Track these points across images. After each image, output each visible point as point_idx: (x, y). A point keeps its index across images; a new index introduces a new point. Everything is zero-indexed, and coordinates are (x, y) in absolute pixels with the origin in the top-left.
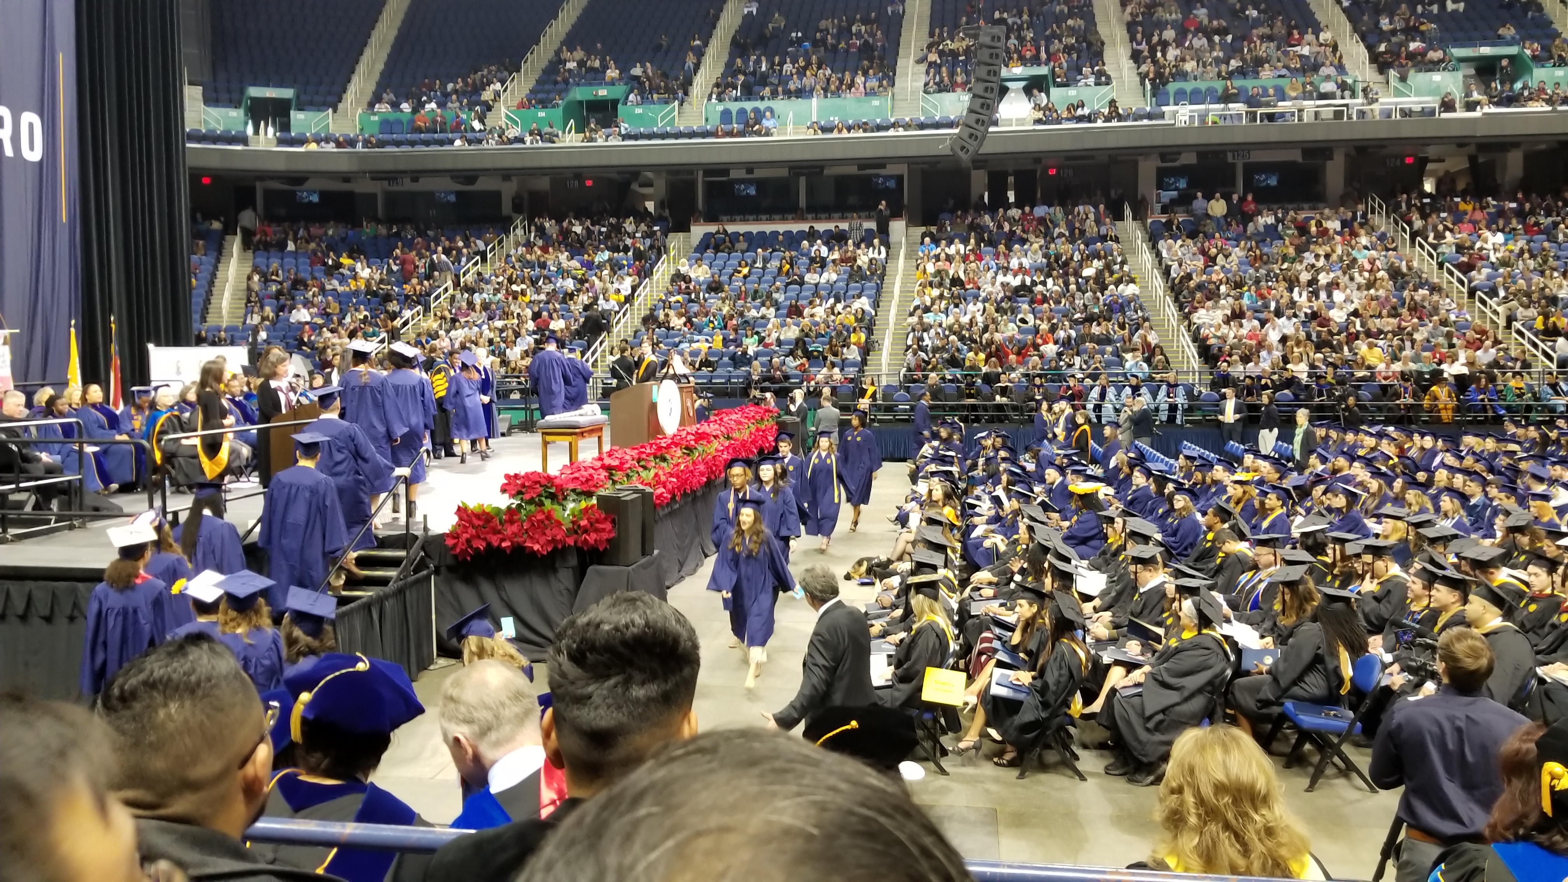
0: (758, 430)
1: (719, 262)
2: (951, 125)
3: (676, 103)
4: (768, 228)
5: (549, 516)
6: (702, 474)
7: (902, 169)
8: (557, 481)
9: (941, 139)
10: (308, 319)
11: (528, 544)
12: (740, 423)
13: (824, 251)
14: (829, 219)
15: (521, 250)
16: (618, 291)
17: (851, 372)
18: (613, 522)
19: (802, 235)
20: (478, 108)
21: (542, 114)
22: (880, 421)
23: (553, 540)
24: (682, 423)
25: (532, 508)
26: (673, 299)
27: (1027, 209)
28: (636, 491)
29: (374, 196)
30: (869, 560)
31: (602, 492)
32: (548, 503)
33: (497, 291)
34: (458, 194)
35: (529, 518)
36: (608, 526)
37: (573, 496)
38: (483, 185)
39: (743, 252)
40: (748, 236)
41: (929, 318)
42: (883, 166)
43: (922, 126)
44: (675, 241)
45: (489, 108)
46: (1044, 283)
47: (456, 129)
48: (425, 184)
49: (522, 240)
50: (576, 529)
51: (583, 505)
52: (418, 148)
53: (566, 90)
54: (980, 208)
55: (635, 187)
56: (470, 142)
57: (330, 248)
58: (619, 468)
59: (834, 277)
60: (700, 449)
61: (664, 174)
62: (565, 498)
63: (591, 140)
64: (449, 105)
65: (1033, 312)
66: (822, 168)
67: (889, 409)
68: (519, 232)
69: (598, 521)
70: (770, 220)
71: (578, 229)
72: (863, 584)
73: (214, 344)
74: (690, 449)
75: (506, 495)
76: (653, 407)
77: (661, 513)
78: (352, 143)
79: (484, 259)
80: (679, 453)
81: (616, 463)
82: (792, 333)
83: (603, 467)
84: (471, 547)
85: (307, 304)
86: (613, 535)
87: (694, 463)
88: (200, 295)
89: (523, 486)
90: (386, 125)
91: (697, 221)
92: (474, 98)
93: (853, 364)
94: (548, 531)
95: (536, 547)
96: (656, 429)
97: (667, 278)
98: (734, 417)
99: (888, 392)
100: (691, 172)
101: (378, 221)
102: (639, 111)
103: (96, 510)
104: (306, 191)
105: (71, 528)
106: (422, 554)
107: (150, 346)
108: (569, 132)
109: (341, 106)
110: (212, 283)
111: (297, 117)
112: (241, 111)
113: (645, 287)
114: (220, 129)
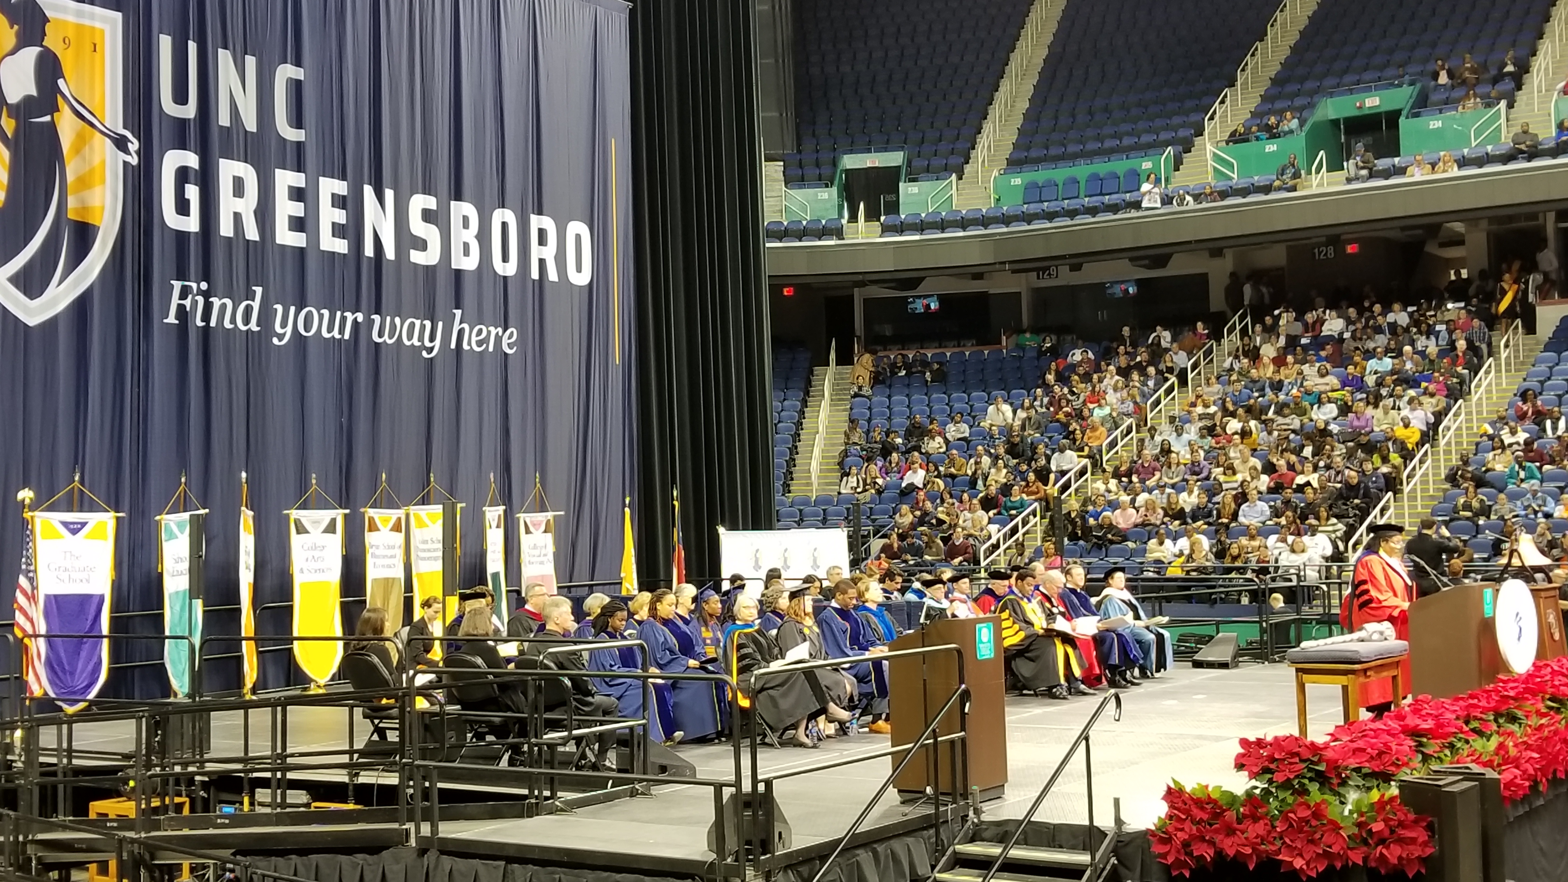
3: (1502, 104)
15: (1242, 362)
29: (1017, 296)
34: (1140, 283)
38: (1178, 267)
45: (1187, 147)
48: (1091, 274)
52: (1079, 220)
53: (1311, 106)
55: (1431, 248)
61: (1484, 224)
78: (984, 221)
79: (1183, 380)
88: (782, 454)
89: (1271, 758)
90: (1033, 192)
97: (1497, 397)
100: (1534, 216)
102: (1436, 122)
103: (663, 769)
104: (919, 297)
105: (633, 794)
106: (1114, 860)
107: (721, 530)
108: (1318, 171)
109: (968, 168)
110: (796, 437)
111: (908, 191)
112: (834, 190)
113: (1456, 415)
114: (806, 219)
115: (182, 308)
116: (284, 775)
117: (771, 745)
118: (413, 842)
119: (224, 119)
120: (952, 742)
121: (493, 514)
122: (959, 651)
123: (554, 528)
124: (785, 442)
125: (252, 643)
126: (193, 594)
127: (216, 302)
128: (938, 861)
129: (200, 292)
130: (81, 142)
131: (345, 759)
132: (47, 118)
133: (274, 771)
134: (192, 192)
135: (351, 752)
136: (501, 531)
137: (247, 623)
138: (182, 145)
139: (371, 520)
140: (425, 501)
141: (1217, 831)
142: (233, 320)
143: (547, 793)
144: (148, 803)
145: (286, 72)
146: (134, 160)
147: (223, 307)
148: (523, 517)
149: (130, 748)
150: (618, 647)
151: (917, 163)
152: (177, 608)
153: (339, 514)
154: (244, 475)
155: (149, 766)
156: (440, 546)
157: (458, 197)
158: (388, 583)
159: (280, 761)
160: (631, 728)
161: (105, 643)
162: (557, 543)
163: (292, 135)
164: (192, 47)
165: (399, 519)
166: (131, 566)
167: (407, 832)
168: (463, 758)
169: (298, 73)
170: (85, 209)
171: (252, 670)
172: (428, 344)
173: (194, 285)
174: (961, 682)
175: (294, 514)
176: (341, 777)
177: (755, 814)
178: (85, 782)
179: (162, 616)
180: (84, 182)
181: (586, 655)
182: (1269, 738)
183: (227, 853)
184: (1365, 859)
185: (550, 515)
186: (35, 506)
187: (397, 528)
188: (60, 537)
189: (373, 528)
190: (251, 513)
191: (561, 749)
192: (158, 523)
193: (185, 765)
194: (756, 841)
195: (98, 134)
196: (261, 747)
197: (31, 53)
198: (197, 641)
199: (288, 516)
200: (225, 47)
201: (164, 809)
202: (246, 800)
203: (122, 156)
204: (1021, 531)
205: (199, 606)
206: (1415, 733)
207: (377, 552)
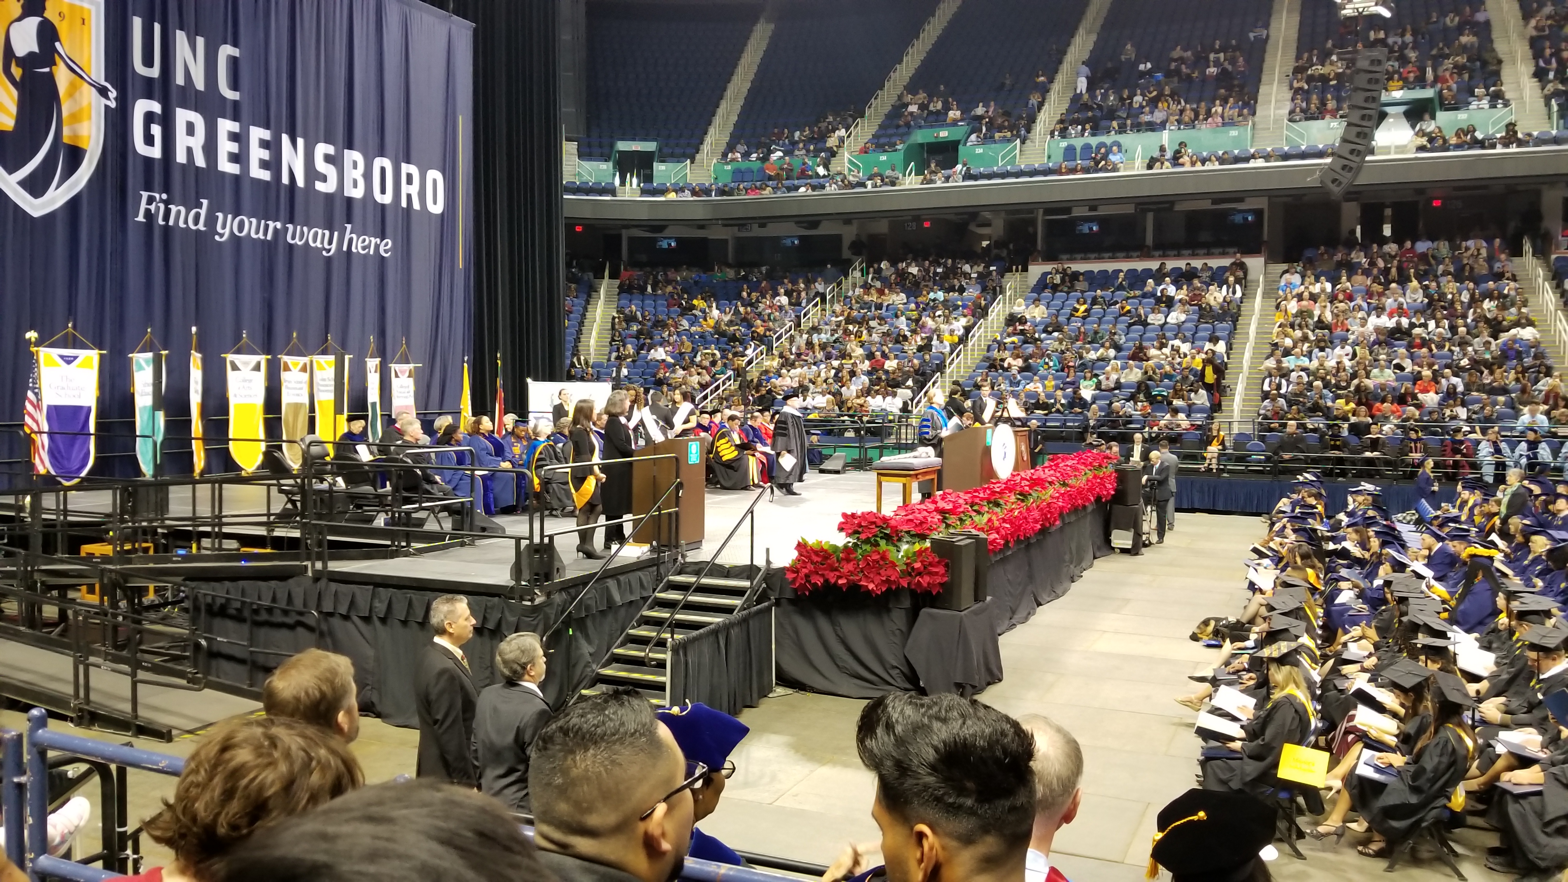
0: (1095, 477)
1: (1057, 302)
2: (1321, 154)
3: (1018, 141)
4: (1110, 266)
5: (884, 557)
6: (1036, 521)
7: (1262, 203)
8: (893, 523)
9: (1309, 171)
10: (664, 357)
11: (863, 583)
12: (1076, 469)
13: (1171, 290)
14: (1178, 256)
15: (859, 291)
16: (952, 332)
17: (1199, 418)
18: (946, 566)
19: (1148, 274)
20: (823, 154)
21: (883, 158)
22: (1230, 472)
23: (888, 581)
24: (1016, 468)
25: (868, 547)
26: (1008, 340)
27: (1408, 244)
28: (970, 536)
29: (725, 241)
30: (1217, 620)
31: (935, 535)
32: (883, 543)
33: (834, 331)
34: (801, 238)
35: (865, 557)
36: (941, 570)
37: (907, 538)
38: (826, 229)
39: (1082, 292)
40: (1089, 275)
41: (1289, 362)
42: (1241, 200)
43: (1286, 157)
44: (1011, 282)
45: (833, 154)
46: (1425, 326)
47: (803, 175)
48: (772, 230)
49: (860, 282)
50: (910, 571)
51: (917, 547)
53: (908, 134)
54: (1351, 244)
55: (973, 227)
56: (814, 188)
57: (684, 291)
58: (952, 512)
59: (1183, 317)
60: (1035, 494)
61: (1003, 215)
62: (900, 540)
63: (931, 181)
64: (797, 152)
65: (1412, 357)
66: (1172, 203)
67: (1241, 459)
68: (857, 274)
69: (931, 564)
70: (1113, 258)
71: (914, 270)
72: (1209, 646)
73: (582, 379)
74: (1024, 495)
75: (843, 534)
76: (987, 451)
77: (994, 559)
78: (707, 192)
79: (824, 300)
80: (1013, 498)
81: (950, 506)
82: (1134, 375)
83: (937, 510)
84: (809, 582)
85: (663, 343)
86: (945, 579)
87: (1028, 509)
88: (572, 334)
89: (859, 525)
90: (739, 175)
91: (1035, 260)
92: (820, 145)
93: (1201, 410)
94: (882, 572)
95: (871, 586)
96: (989, 472)
97: (1002, 319)
98: (1070, 463)
99: (1241, 440)
100: (1031, 211)
101: (730, 266)
102: (979, 151)
103: (484, 529)
104: (665, 238)
105: (463, 545)
106: (764, 585)
107: (529, 380)
108: (910, 174)
109: (698, 157)
110: (581, 324)
111: (659, 168)
112: (611, 164)
113: (979, 328)
114: (592, 181)
115: (148, 211)
116: (220, 529)
117: (556, 516)
118: (310, 574)
119: (180, 80)
120: (670, 514)
121: (372, 363)
122: (677, 459)
123: (415, 375)
124: (574, 326)
125: (200, 442)
126: (156, 407)
127: (174, 208)
128: (657, 586)
129: (162, 201)
130: (73, 89)
131: (264, 519)
132: (47, 70)
133: (213, 526)
134: (156, 130)
135: (269, 515)
136: (378, 375)
137: (197, 427)
138: (149, 96)
139: (286, 364)
140: (324, 352)
141: (825, 569)
142: (186, 222)
143: (404, 544)
144: (122, 546)
145: (226, 51)
146: (113, 104)
147: (179, 212)
148: (393, 366)
149: (109, 510)
150: (455, 451)
151: (666, 150)
152: (146, 417)
153: (263, 359)
154: (194, 329)
155: (123, 521)
156: (333, 383)
157: (350, 147)
158: (297, 407)
159: (218, 519)
160: (462, 503)
161: (93, 438)
162: (417, 384)
163: (230, 95)
164: (157, 27)
165: (305, 364)
166: (113, 387)
167: (306, 567)
168: (347, 521)
169: (235, 52)
170: (76, 136)
171: (200, 460)
172: (327, 247)
173: (157, 196)
174: (677, 477)
175: (230, 357)
176: (261, 531)
177: (541, 557)
178: (74, 532)
179: (134, 423)
180: (76, 117)
181: (433, 456)
182: (859, 513)
183: (179, 579)
184: (909, 584)
185: (412, 366)
186: (39, 343)
187: (304, 369)
188: (58, 365)
189: (287, 368)
190: (199, 355)
191: (414, 515)
192: (131, 359)
193: (150, 521)
194: (542, 572)
195: (86, 85)
196: (204, 510)
197: (33, 22)
198: (160, 438)
199: (225, 359)
200: (181, 29)
201: (134, 551)
202: (194, 546)
203: (104, 101)
204: (722, 389)
205: (161, 417)
206: (942, 511)
207: (290, 385)
